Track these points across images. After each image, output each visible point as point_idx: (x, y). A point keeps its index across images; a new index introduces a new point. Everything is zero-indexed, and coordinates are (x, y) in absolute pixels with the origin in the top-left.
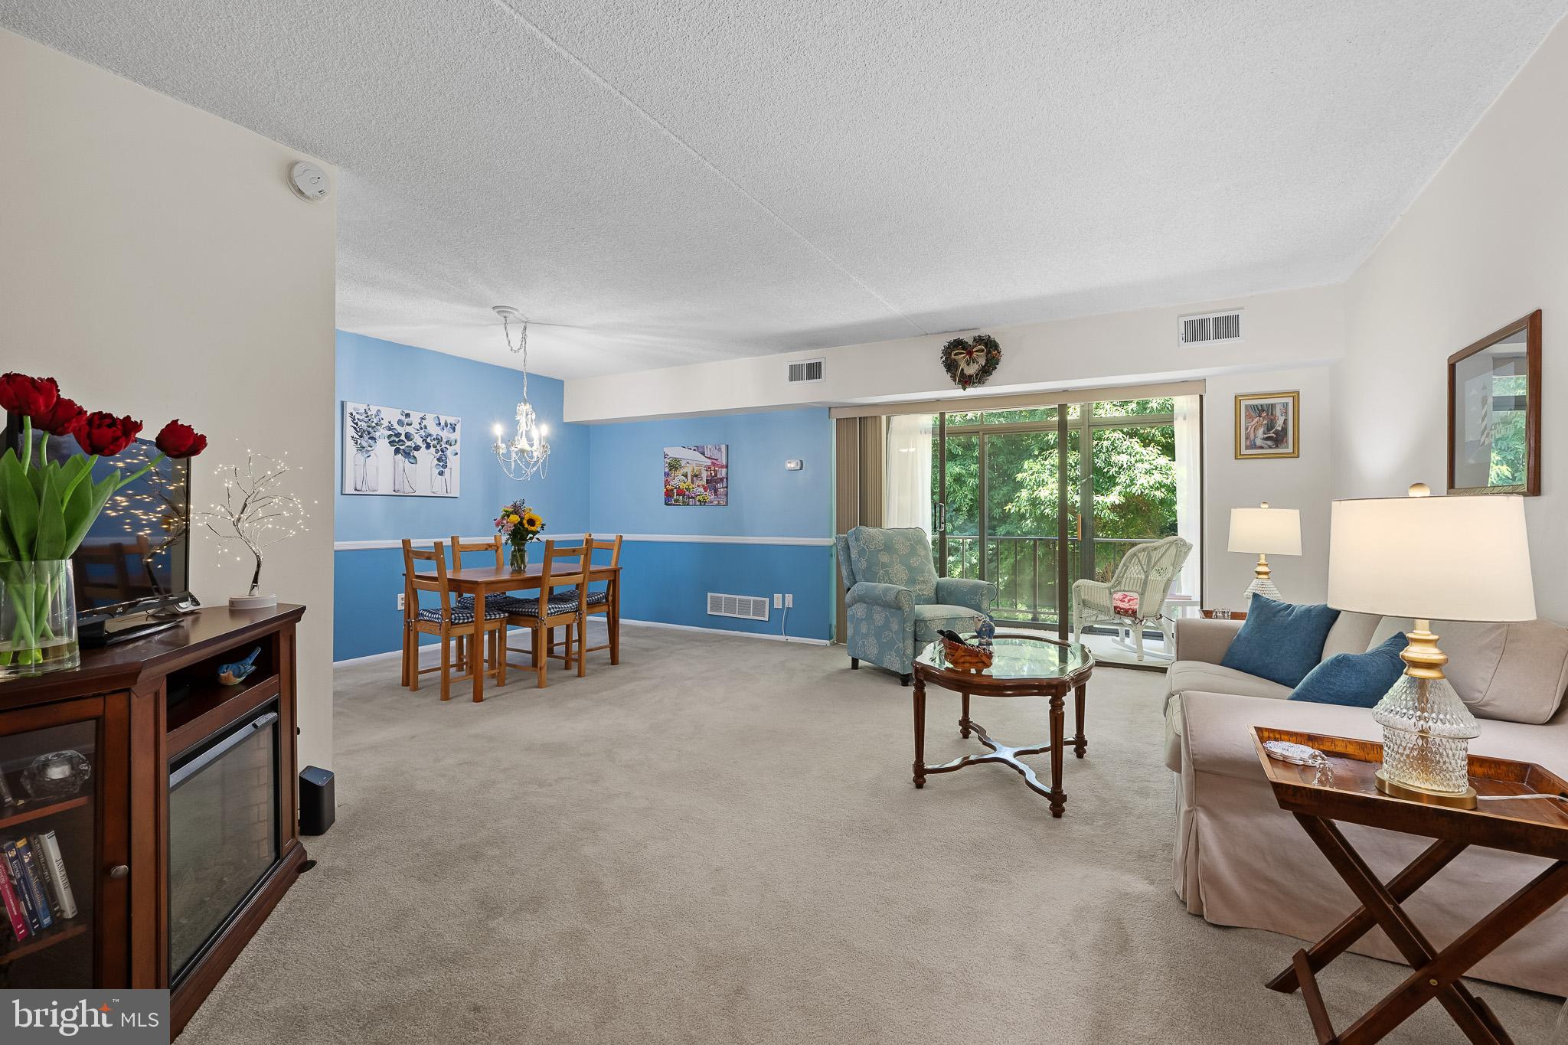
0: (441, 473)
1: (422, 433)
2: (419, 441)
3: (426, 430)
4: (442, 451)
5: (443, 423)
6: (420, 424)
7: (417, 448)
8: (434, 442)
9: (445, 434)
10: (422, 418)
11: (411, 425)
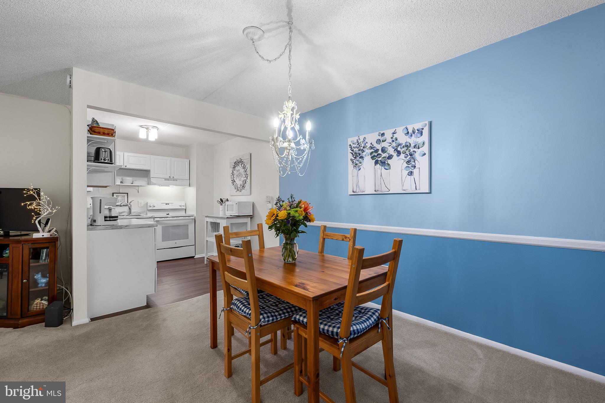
0: (411, 173)
1: (394, 144)
2: (391, 151)
3: (397, 141)
4: (411, 155)
5: (410, 131)
6: (392, 138)
7: (390, 157)
8: (403, 149)
9: (412, 141)
10: (394, 133)
11: (385, 140)
